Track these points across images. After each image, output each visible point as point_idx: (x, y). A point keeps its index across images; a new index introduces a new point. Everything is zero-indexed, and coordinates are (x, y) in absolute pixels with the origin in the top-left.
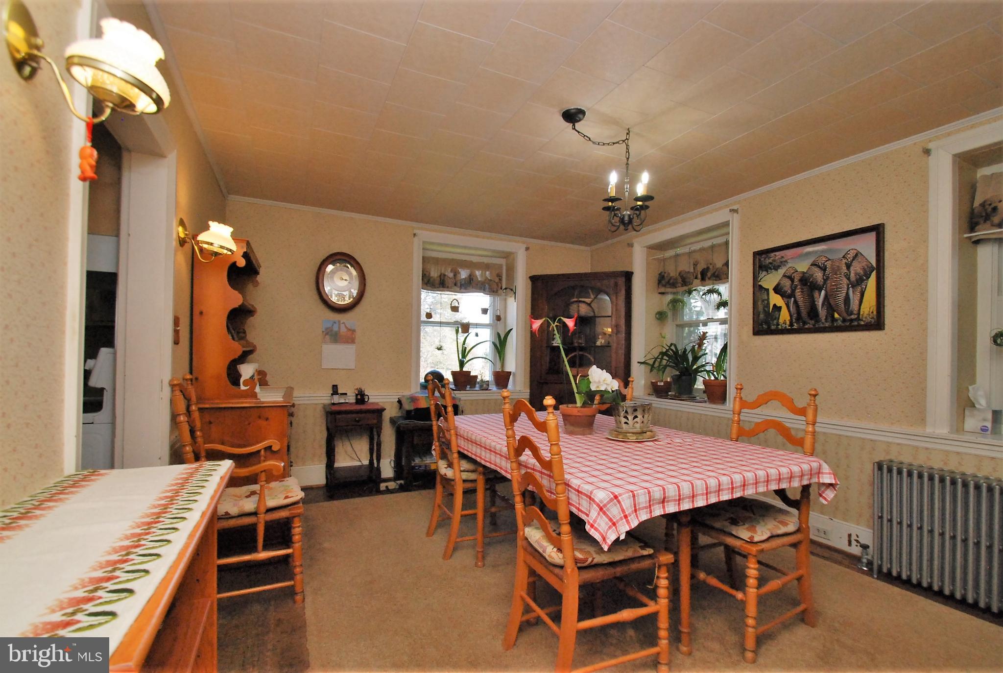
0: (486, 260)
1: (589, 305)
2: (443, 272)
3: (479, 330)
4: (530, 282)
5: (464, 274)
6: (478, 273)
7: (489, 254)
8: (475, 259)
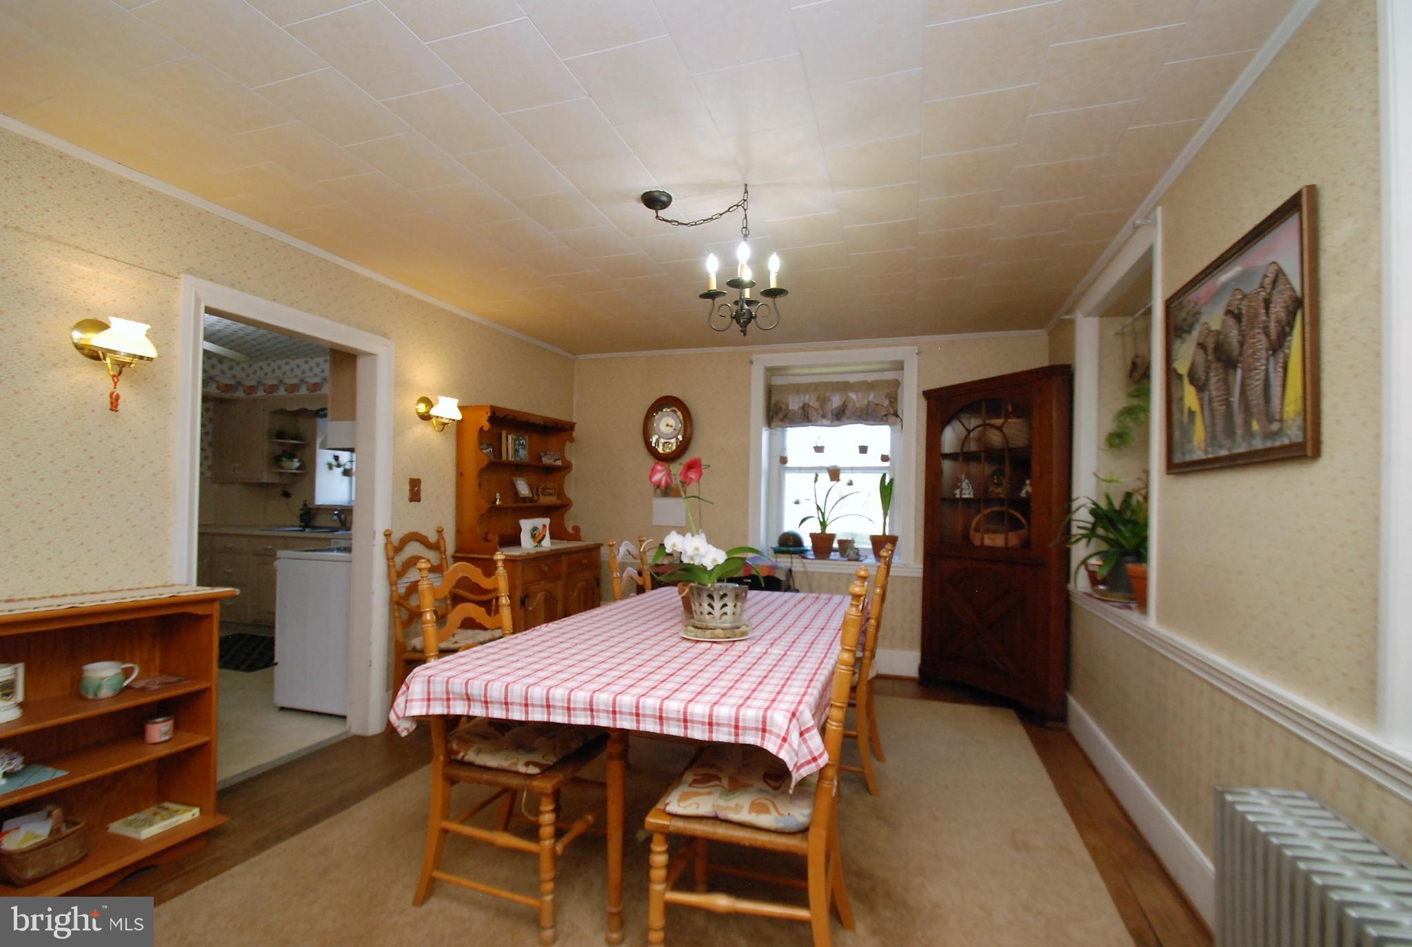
0: (870, 378)
1: (1000, 429)
2: (807, 401)
3: (855, 477)
4: (924, 403)
5: (836, 401)
6: (853, 396)
7: (879, 366)
8: (852, 379)
